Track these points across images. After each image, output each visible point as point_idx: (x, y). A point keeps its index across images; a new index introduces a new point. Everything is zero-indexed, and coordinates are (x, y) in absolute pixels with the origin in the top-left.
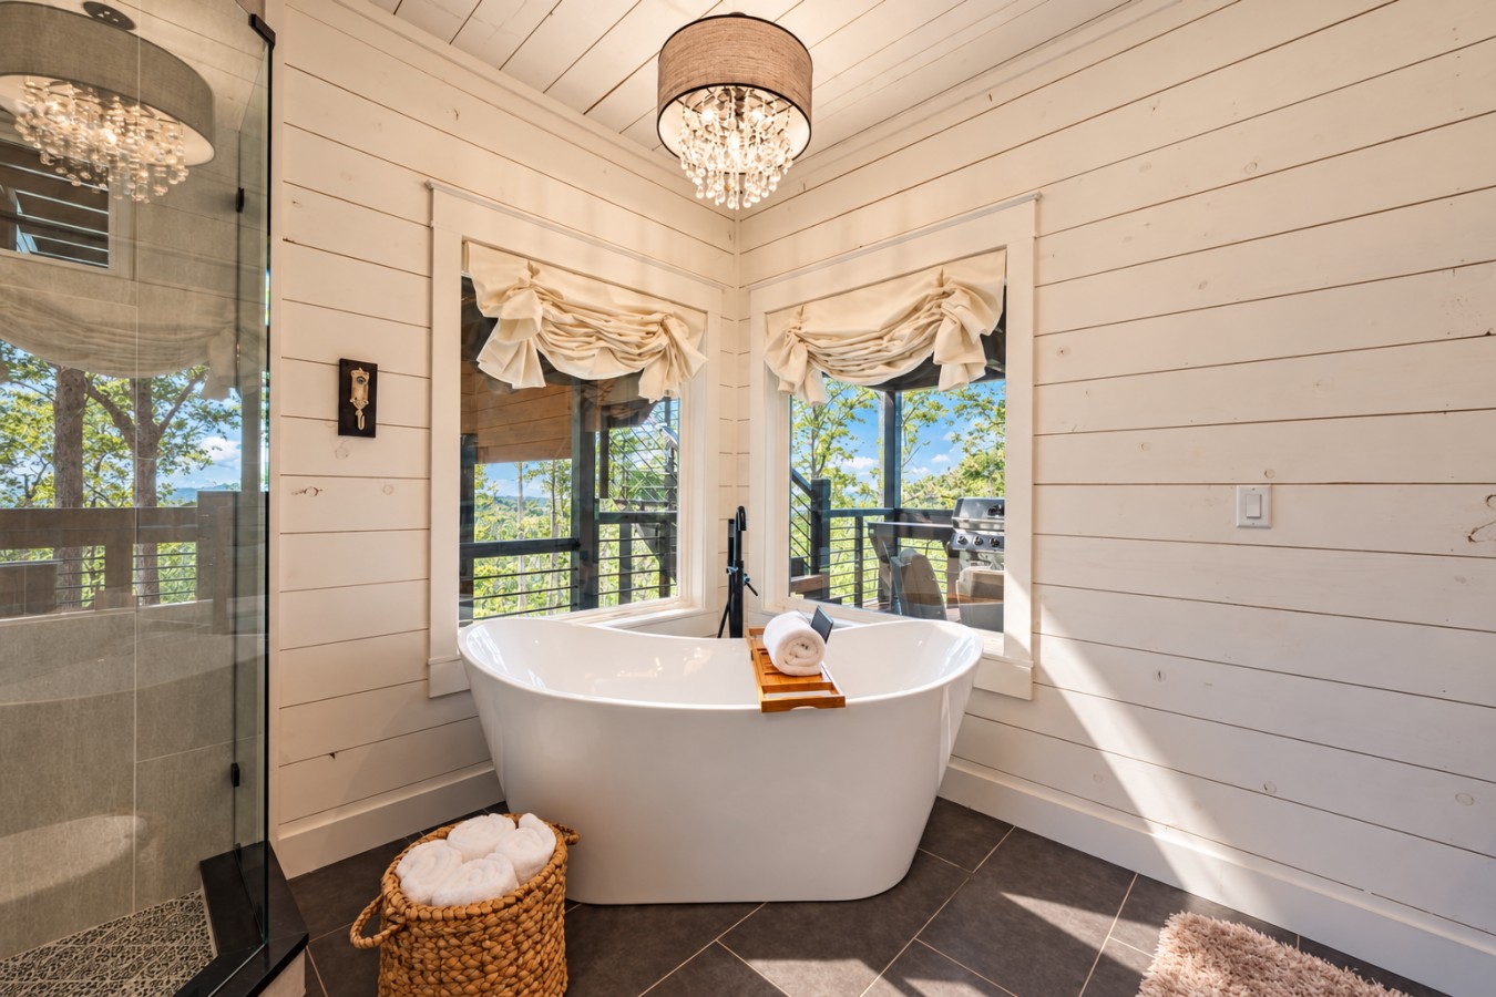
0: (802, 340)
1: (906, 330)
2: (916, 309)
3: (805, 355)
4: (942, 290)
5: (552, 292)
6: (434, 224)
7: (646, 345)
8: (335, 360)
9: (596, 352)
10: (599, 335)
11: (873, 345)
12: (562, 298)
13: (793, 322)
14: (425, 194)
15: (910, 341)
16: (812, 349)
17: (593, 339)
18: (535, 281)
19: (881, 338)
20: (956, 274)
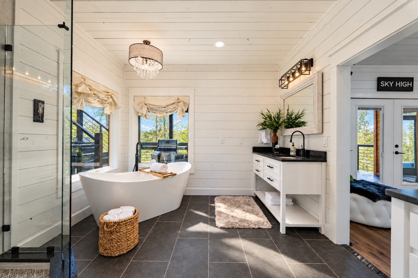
0: (146, 105)
1: (171, 107)
2: (173, 104)
3: (147, 108)
4: (178, 101)
5: (90, 86)
6: (60, 62)
7: (108, 101)
8: (33, 99)
9: (96, 102)
10: (98, 97)
11: (163, 109)
12: (92, 87)
13: (144, 100)
14: (56, 53)
15: (172, 109)
16: (148, 107)
17: (96, 98)
18: (84, 82)
19: (165, 107)
20: (181, 98)
